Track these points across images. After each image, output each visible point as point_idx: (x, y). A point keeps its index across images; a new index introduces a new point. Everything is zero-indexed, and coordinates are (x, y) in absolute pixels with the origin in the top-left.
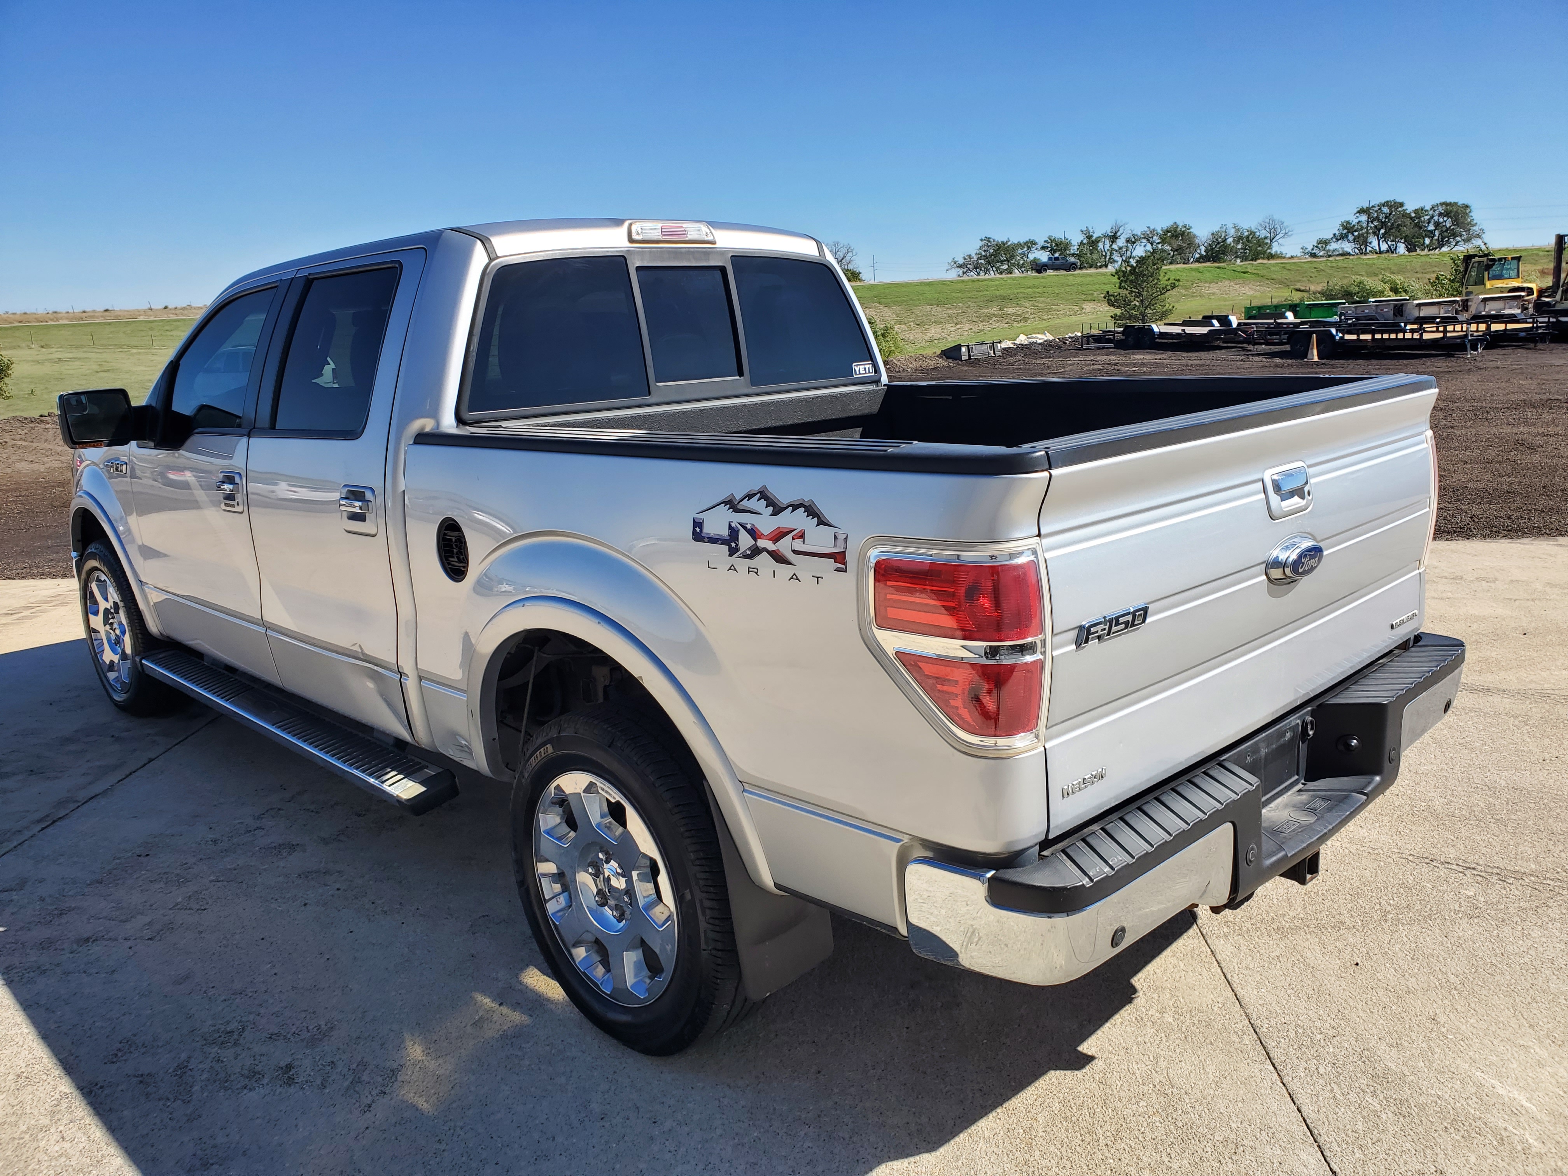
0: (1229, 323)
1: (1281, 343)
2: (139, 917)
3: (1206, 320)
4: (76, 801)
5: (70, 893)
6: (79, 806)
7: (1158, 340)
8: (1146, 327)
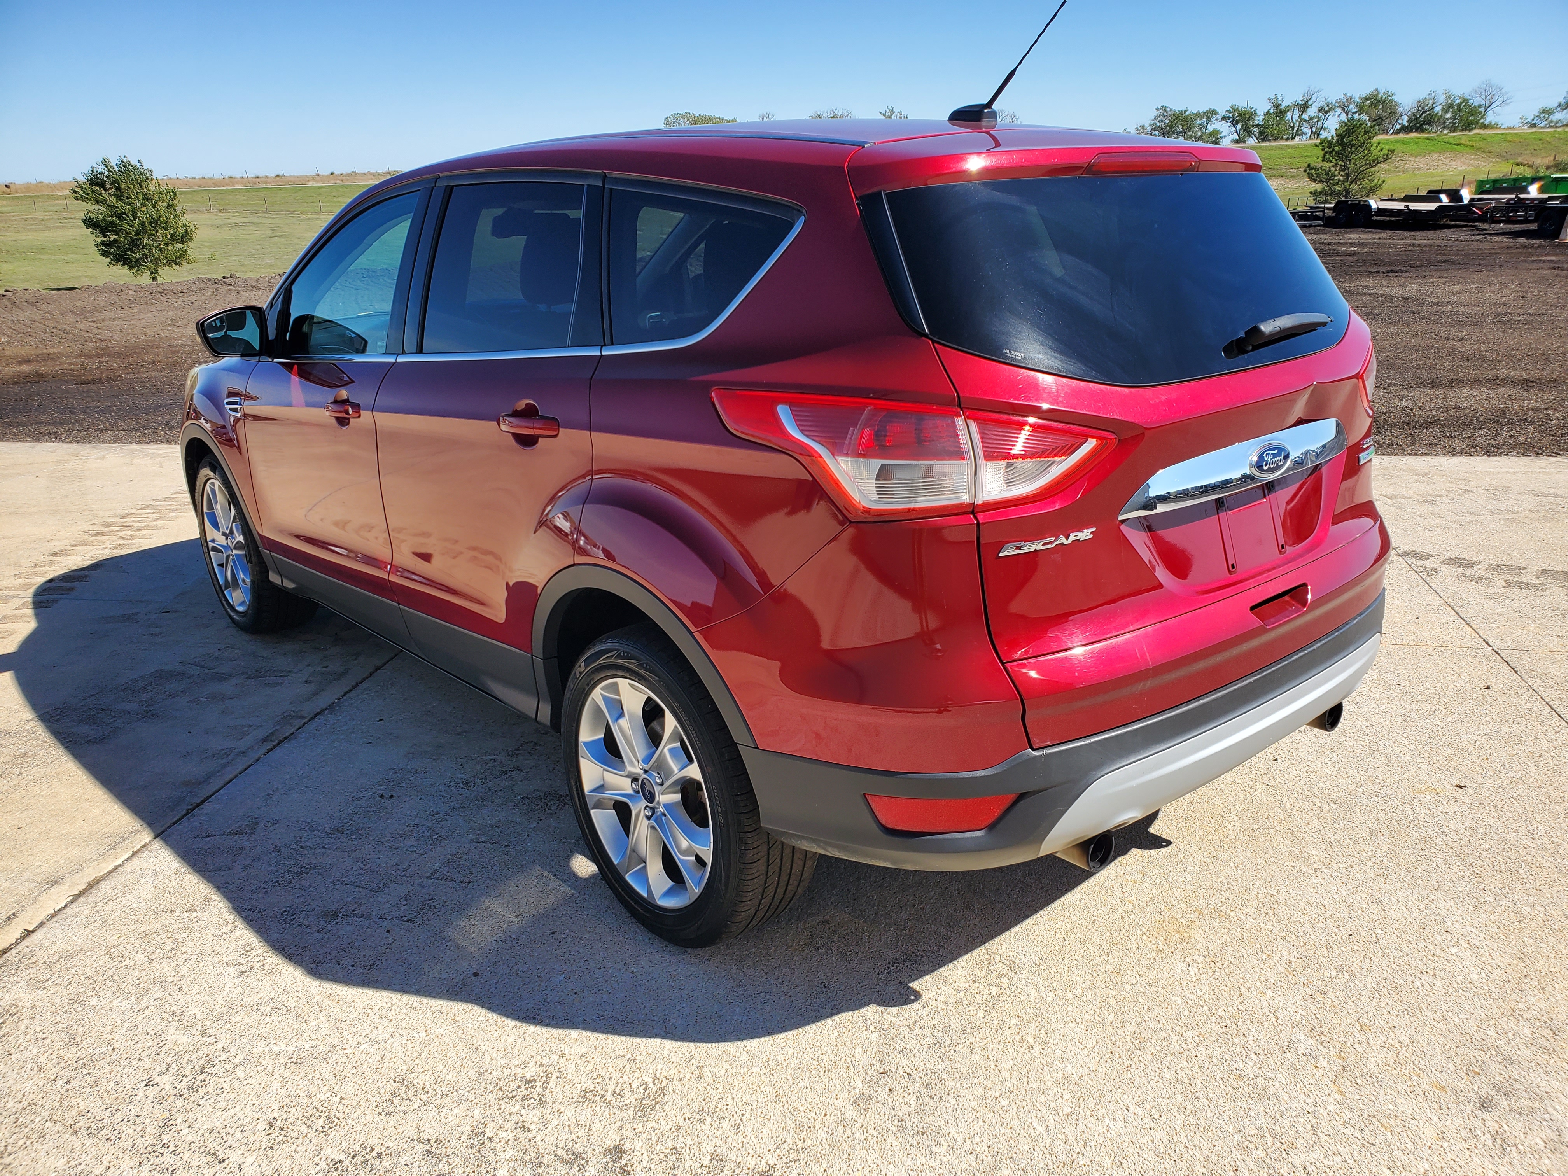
0: (1460, 199)
1: (1526, 221)
2: (392, 886)
3: (1433, 195)
4: (303, 717)
5: (308, 844)
6: (305, 724)
7: (1375, 218)
8: (1362, 203)
